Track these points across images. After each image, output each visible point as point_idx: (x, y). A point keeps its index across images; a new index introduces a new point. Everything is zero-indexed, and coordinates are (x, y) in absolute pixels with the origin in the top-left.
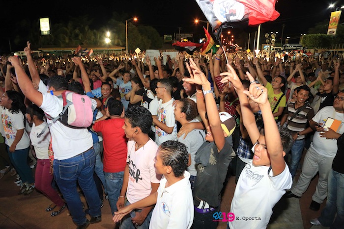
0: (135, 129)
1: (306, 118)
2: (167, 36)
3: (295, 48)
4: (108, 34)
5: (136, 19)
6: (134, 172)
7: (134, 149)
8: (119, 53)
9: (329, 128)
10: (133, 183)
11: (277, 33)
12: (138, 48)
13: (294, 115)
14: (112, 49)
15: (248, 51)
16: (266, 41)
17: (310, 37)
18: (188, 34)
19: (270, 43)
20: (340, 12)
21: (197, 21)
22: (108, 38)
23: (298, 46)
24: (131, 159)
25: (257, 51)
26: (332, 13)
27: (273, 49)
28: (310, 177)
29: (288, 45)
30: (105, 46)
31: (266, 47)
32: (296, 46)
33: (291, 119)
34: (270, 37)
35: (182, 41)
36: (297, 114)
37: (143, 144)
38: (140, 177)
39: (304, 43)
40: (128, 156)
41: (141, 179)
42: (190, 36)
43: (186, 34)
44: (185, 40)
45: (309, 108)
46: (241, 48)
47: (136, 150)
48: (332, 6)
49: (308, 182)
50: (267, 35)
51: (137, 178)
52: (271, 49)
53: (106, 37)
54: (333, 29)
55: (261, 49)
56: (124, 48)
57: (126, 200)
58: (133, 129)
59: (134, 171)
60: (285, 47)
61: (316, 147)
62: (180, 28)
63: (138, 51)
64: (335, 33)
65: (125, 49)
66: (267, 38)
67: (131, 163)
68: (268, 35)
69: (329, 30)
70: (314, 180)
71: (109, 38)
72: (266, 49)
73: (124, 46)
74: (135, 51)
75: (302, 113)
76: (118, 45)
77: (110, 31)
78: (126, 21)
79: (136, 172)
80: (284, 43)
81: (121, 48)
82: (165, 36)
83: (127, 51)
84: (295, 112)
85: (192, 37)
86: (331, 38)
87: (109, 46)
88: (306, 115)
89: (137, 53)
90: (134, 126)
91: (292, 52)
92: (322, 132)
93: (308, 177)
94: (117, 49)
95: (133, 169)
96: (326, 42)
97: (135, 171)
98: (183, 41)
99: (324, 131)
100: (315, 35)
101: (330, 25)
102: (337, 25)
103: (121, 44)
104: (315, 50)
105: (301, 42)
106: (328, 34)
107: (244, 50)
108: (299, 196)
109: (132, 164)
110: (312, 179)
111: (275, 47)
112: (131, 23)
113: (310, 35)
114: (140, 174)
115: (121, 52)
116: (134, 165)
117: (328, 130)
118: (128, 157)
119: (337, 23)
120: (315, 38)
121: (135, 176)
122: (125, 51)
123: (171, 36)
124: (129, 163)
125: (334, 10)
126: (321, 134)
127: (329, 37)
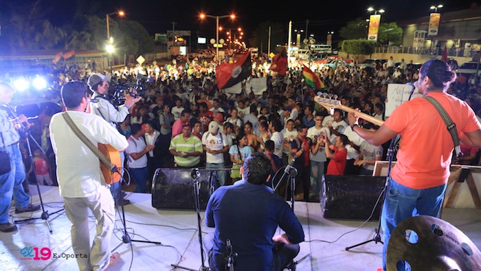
2: (159, 35)
11: (302, 31)
12: (141, 57)
14: (89, 55)
17: (352, 43)
18: (185, 31)
20: (379, 16)
21: (202, 16)
23: (326, 47)
26: (371, 16)
32: (322, 47)
35: (176, 41)
42: (187, 33)
43: (181, 32)
44: (180, 39)
48: (370, 9)
54: (373, 34)
62: (174, 23)
63: (141, 60)
64: (376, 39)
69: (369, 35)
74: (138, 60)
82: (157, 35)
85: (190, 35)
86: (372, 44)
89: (141, 63)
94: (96, 55)
96: (368, 49)
98: (178, 41)
100: (357, 41)
101: (370, 30)
102: (377, 31)
106: (369, 39)
119: (377, 28)
120: (357, 45)
122: (106, 58)
123: (165, 35)
125: (373, 13)
127: (371, 42)
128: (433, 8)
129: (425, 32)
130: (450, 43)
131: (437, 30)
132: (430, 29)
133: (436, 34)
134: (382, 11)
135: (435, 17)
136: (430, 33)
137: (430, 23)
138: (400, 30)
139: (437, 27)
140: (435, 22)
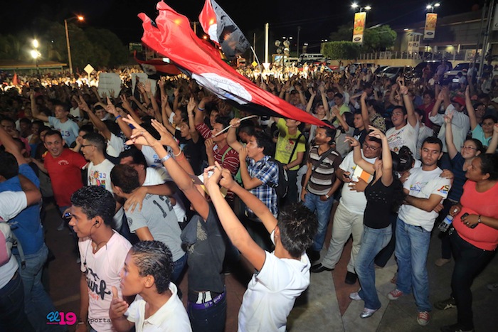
0: (94, 220)
1: (333, 166)
2: (134, 44)
3: (315, 58)
4: (35, 43)
5: (81, 18)
6: (96, 286)
7: (92, 251)
8: (58, 72)
9: (359, 178)
10: (97, 302)
11: (291, 38)
12: (89, 65)
13: (318, 163)
14: (45, 66)
15: (254, 64)
16: (278, 51)
17: (332, 45)
19: (283, 53)
20: (365, 14)
22: (35, 50)
23: (319, 56)
24: (88, 266)
25: (266, 65)
26: (356, 14)
27: (287, 61)
28: (342, 242)
29: (306, 55)
30: (32, 62)
31: (278, 58)
32: (316, 56)
33: (315, 169)
34: (282, 45)
36: (321, 161)
37: (105, 242)
38: (106, 291)
39: (326, 53)
40: (83, 262)
41: (109, 293)
45: (335, 153)
46: (244, 60)
47: (94, 252)
48: (355, 6)
49: (340, 248)
50: (277, 43)
51: (102, 293)
52: (285, 61)
53: (32, 48)
54: (358, 35)
55: (271, 61)
56: (66, 65)
57: (88, 327)
58: (90, 221)
59: (96, 283)
60: (302, 57)
61: (346, 203)
63: (89, 69)
64: (361, 41)
65: (68, 67)
66: (278, 48)
67: (90, 271)
68: (280, 43)
69: (354, 37)
70: (348, 244)
71: (38, 49)
72: (279, 61)
73: (66, 61)
74: (85, 69)
75: (327, 160)
76: (55, 60)
77: (38, 38)
78: (65, 21)
79: (99, 285)
80: (301, 51)
81: (61, 65)
82: (131, 44)
83: (71, 69)
84: (318, 158)
86: (356, 47)
87: (39, 62)
88: (331, 164)
89: (89, 73)
90: (91, 216)
91: (311, 65)
92: (351, 184)
93: (339, 243)
94: (54, 66)
95: (94, 281)
96: (352, 52)
97: (98, 283)
99: (353, 182)
100: (339, 42)
101: (355, 30)
102: (362, 30)
103: (60, 58)
104: (340, 62)
105: (322, 51)
106: (354, 41)
107: (248, 64)
108: (331, 268)
109: (92, 273)
110: (345, 244)
111: (290, 58)
112: (73, 25)
113: (332, 43)
114: (107, 287)
115: (62, 71)
116: (95, 275)
117: (357, 180)
118: (82, 264)
119: (363, 28)
120: (339, 47)
121: (99, 290)
122: (68, 70)
123: (140, 45)
124: (86, 272)
125: (358, 11)
126: (350, 186)
127: (355, 45)
128: (429, 7)
129: (421, 34)
130: (450, 48)
131: (434, 32)
132: (426, 31)
133: (433, 36)
134: (368, 8)
135: (432, 17)
136: (426, 36)
137: (427, 24)
138: (394, 34)
139: (434, 29)
140: (431, 23)
